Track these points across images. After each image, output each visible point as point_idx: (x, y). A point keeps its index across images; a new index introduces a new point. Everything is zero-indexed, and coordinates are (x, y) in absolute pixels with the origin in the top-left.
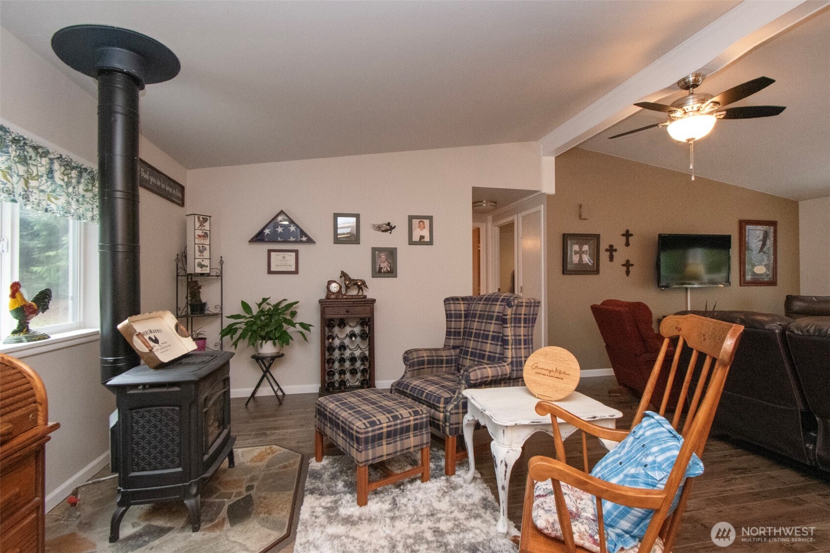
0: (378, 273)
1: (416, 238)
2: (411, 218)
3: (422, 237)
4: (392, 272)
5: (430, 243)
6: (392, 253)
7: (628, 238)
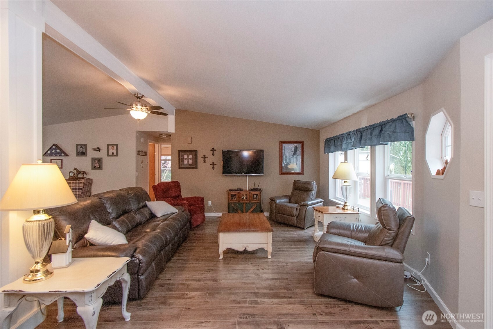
0: (94, 168)
1: (110, 153)
3: (113, 153)
6: (100, 160)
7: (213, 152)
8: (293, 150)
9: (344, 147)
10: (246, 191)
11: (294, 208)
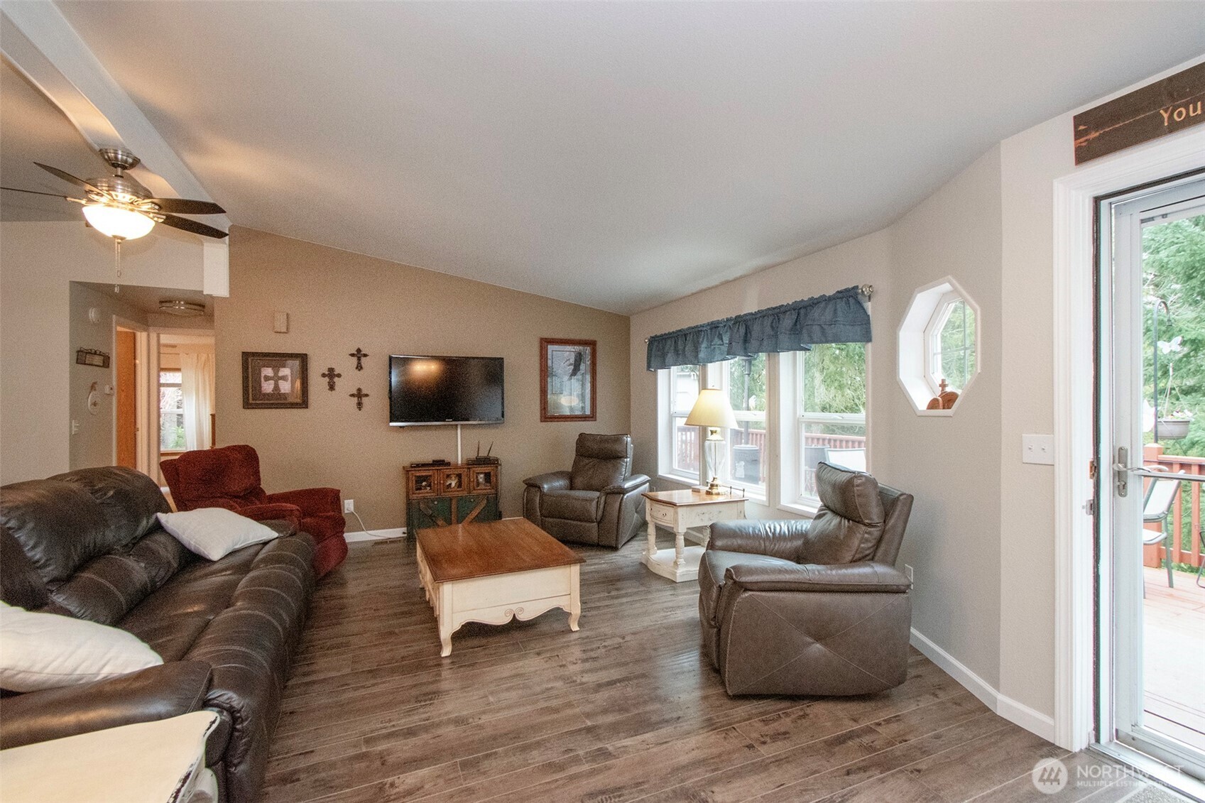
7: (359, 359)
8: (572, 361)
9: (701, 355)
10: (456, 467)
11: (592, 500)
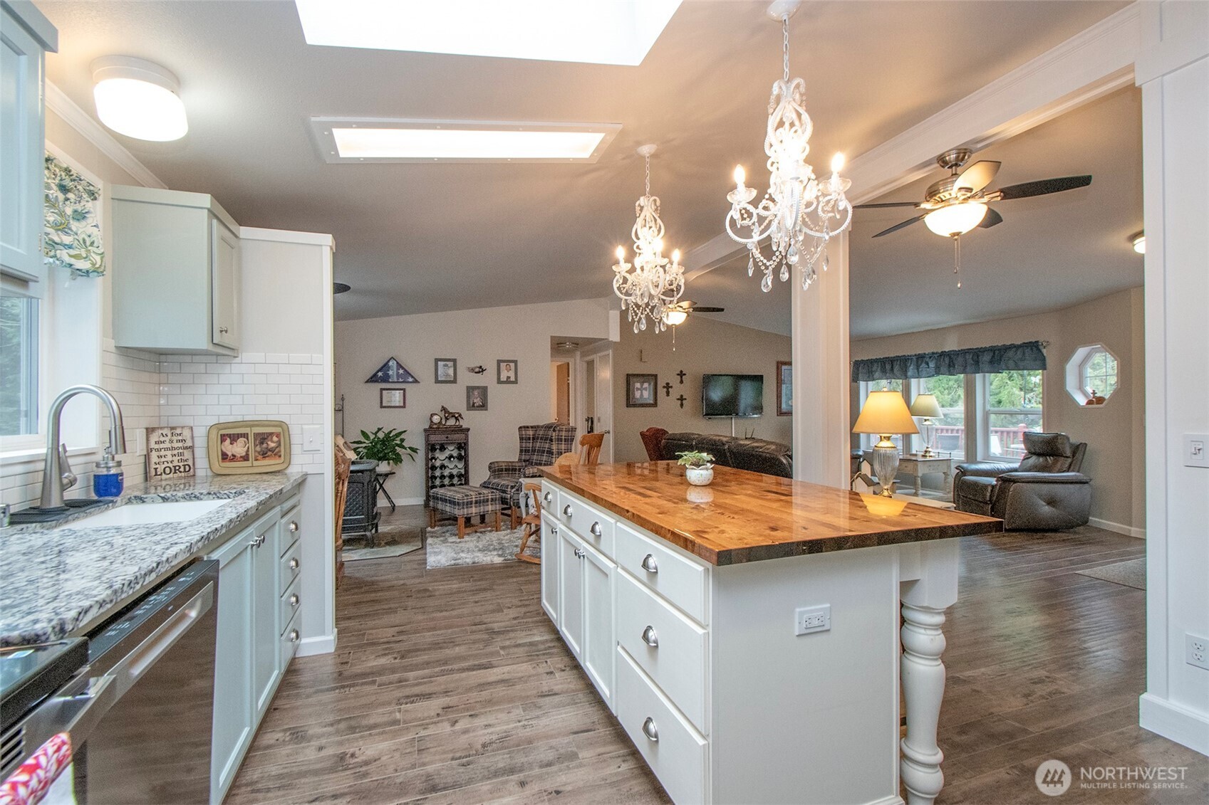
0: (471, 407)
1: (503, 378)
2: (499, 362)
3: (509, 377)
4: (483, 406)
5: (516, 382)
6: (484, 391)
